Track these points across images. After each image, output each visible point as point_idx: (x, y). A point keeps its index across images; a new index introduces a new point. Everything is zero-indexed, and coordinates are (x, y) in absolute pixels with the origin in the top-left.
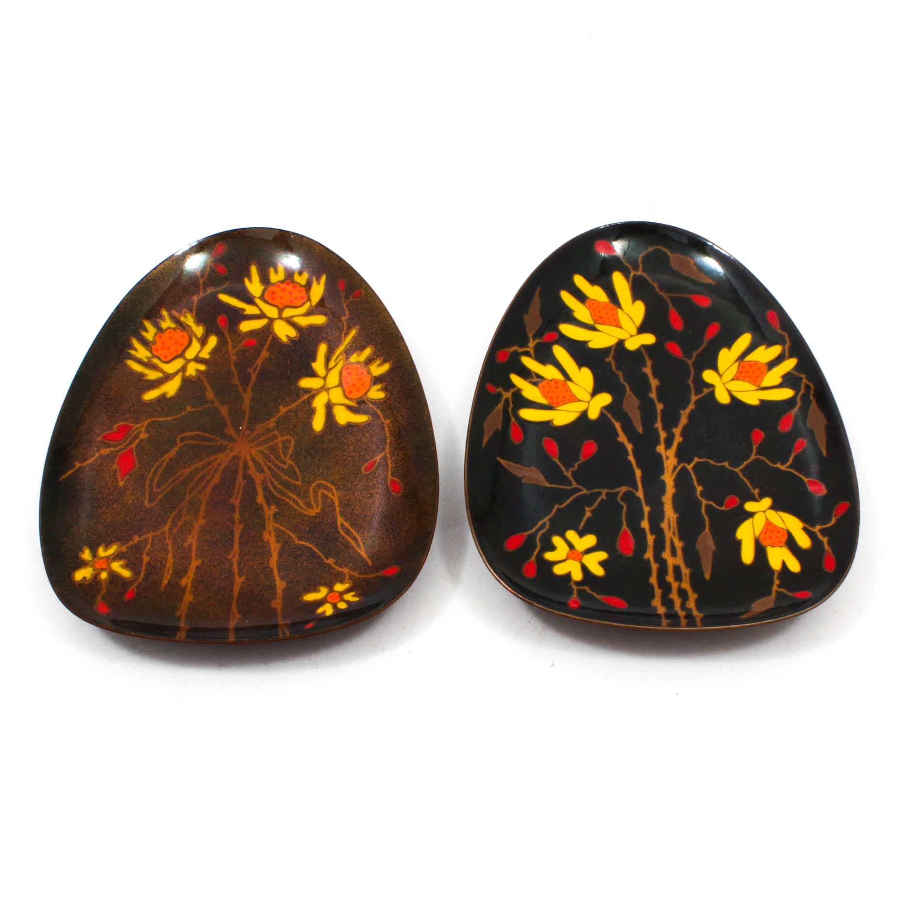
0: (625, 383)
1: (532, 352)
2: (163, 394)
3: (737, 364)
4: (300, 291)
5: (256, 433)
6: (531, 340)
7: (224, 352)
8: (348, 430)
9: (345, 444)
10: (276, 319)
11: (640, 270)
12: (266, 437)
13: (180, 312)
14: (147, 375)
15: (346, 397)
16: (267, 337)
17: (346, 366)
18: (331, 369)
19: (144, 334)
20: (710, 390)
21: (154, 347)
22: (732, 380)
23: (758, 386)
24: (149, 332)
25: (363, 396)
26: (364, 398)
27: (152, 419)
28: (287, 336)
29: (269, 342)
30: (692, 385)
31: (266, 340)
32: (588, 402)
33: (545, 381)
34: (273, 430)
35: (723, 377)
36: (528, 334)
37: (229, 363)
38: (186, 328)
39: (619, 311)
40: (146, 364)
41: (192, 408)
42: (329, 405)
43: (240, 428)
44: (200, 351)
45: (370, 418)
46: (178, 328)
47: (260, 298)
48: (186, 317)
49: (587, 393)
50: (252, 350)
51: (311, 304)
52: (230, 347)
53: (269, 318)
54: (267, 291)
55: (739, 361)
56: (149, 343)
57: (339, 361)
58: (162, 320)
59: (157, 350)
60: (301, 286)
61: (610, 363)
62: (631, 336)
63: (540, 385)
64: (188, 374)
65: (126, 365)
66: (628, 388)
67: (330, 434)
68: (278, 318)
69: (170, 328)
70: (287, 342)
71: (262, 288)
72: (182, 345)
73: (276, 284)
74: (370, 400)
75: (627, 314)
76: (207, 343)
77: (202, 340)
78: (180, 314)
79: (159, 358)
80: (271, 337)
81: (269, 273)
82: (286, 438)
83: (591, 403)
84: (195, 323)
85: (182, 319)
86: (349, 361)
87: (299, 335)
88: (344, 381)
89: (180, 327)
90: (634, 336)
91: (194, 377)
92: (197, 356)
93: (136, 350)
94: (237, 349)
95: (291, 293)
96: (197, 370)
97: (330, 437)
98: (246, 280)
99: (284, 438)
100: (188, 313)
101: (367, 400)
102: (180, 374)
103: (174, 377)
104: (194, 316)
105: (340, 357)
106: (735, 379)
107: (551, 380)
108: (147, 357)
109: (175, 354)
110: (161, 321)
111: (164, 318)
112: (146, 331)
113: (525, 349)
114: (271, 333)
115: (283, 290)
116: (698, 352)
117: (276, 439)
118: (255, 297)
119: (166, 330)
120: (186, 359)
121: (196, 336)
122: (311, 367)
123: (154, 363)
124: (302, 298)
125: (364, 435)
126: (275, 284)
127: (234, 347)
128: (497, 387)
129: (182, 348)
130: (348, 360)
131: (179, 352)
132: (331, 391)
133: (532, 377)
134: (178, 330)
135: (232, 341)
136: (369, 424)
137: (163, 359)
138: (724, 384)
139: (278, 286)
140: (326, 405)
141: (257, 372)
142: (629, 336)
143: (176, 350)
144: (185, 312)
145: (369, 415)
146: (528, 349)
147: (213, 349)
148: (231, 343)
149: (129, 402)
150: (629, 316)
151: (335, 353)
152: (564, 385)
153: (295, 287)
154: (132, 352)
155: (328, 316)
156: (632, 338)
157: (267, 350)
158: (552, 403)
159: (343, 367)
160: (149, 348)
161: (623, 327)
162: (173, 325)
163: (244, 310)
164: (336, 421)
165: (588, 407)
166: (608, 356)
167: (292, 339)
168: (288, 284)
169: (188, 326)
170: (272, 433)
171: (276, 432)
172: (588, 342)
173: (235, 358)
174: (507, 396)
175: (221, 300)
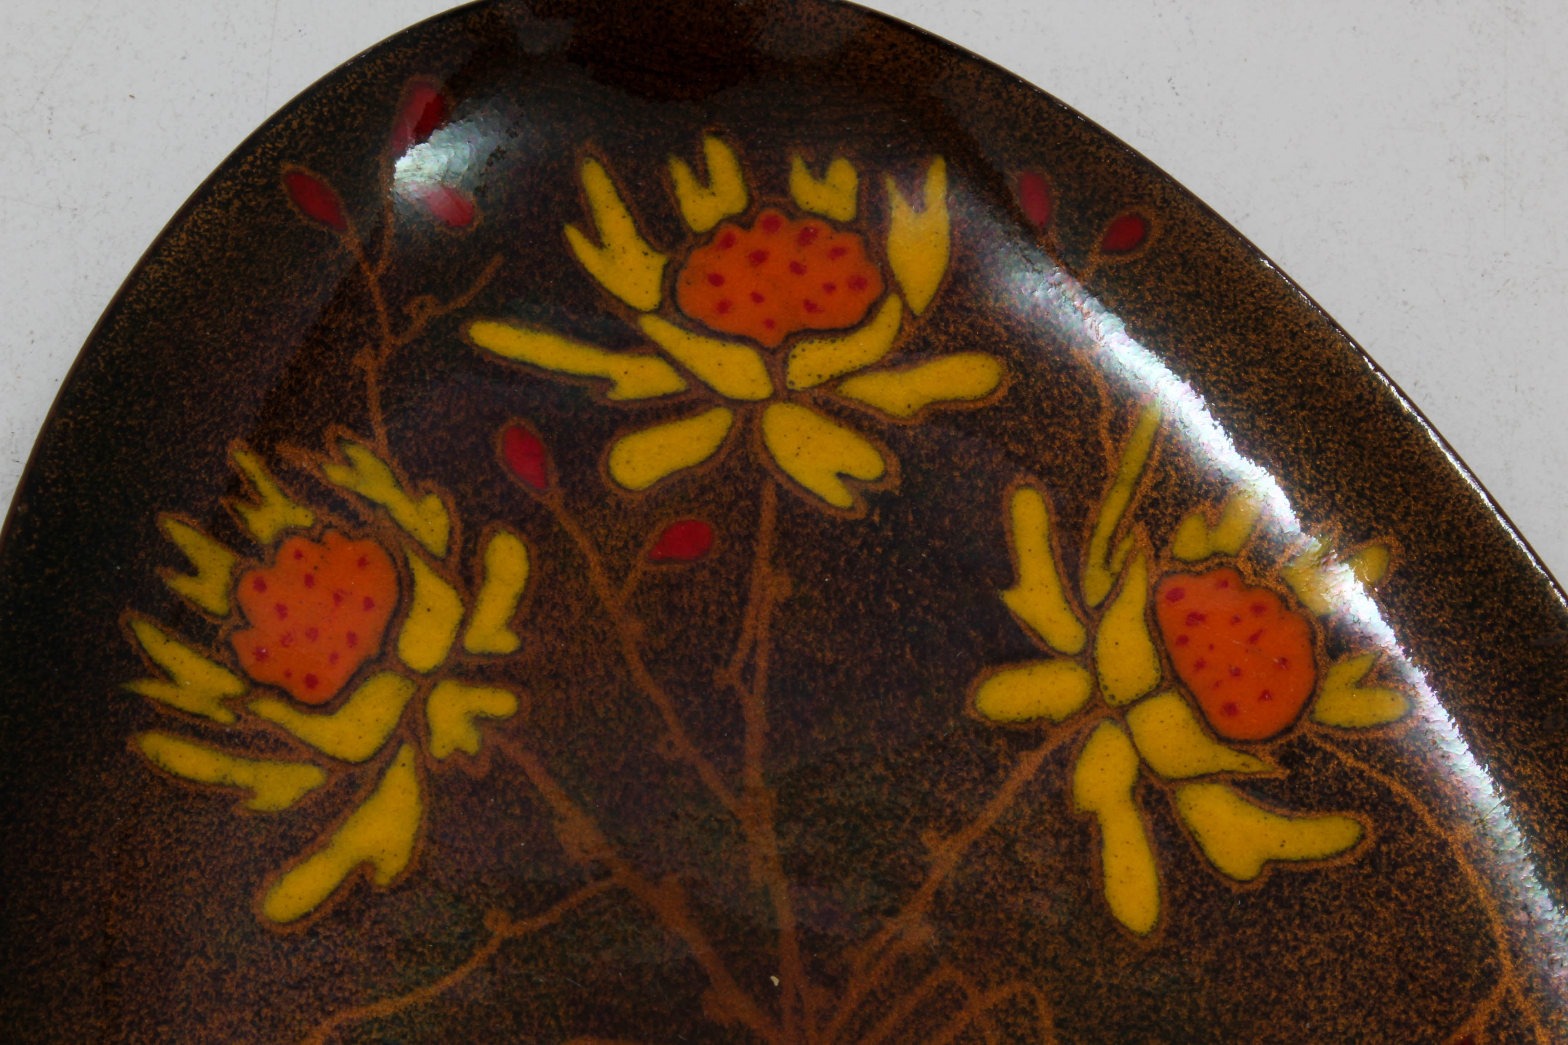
2: (350, 873)
4: (837, 252)
5: (854, 993)
7: (576, 607)
8: (1282, 903)
9: (1290, 974)
10: (765, 403)
12: (910, 1003)
13: (315, 441)
14: (250, 792)
15: (1222, 739)
16: (755, 496)
17: (1169, 585)
18: (1102, 607)
19: (183, 586)
21: (244, 643)
24: (200, 575)
25: (1298, 718)
26: (1305, 728)
27: (342, 1016)
28: (842, 476)
29: (768, 517)
31: (754, 515)
34: (932, 963)
37: (621, 659)
38: (365, 514)
40: (230, 736)
41: (515, 916)
42: (1150, 788)
43: (776, 981)
44: (464, 623)
45: (1370, 824)
46: (330, 526)
47: (659, 311)
48: (349, 462)
50: (703, 575)
51: (906, 308)
52: (597, 576)
53: (733, 403)
54: (683, 275)
56: (215, 628)
57: (1126, 564)
58: (246, 498)
59: (261, 656)
60: (836, 225)
64: (440, 747)
65: (138, 761)
67: (1206, 937)
68: (774, 397)
69: (289, 532)
70: (852, 509)
71: (658, 261)
72: (369, 604)
73: (718, 238)
74: (1339, 735)
76: (484, 574)
77: (454, 560)
78: (318, 456)
79: (284, 695)
80: (769, 496)
81: (673, 186)
82: (1005, 992)
84: (398, 483)
85: (337, 475)
86: (1173, 558)
87: (895, 466)
88: (1184, 659)
89: (334, 519)
91: (473, 759)
92: (457, 647)
93: (167, 676)
94: (633, 578)
95: (797, 268)
96: (480, 721)
97: (1208, 957)
98: (574, 236)
99: (997, 995)
100: (352, 443)
101: (1325, 737)
102: (406, 754)
103: (381, 774)
104: (384, 450)
105: (1126, 545)
108: (226, 700)
109: (349, 660)
110: (241, 507)
111: (252, 483)
112: (189, 569)
114: (764, 474)
115: (759, 258)
117: (958, 1006)
118: (635, 313)
119: (277, 544)
120: (408, 673)
121: (422, 549)
122: (1005, 612)
123: (269, 721)
124: (858, 284)
125: (1369, 915)
126: (711, 234)
127: (617, 577)
129: (376, 620)
130: (1165, 553)
131: (369, 644)
132: (1134, 718)
134: (331, 536)
135: (599, 547)
136: (1372, 858)
137: (300, 691)
139: (728, 242)
140: (1133, 790)
141: (761, 682)
143: (352, 638)
144: (339, 440)
145: (1360, 809)
147: (521, 598)
148: (594, 559)
149: (202, 953)
151: (1093, 528)
153: (806, 237)
154: (151, 689)
155: (1008, 353)
157: (773, 561)
159: (1153, 590)
160: (225, 654)
162: (302, 517)
163: (606, 382)
164: (1211, 865)
167: (872, 488)
168: (772, 225)
169: (373, 505)
170: (932, 981)
171: (946, 972)
173: (634, 628)
175: (486, 351)
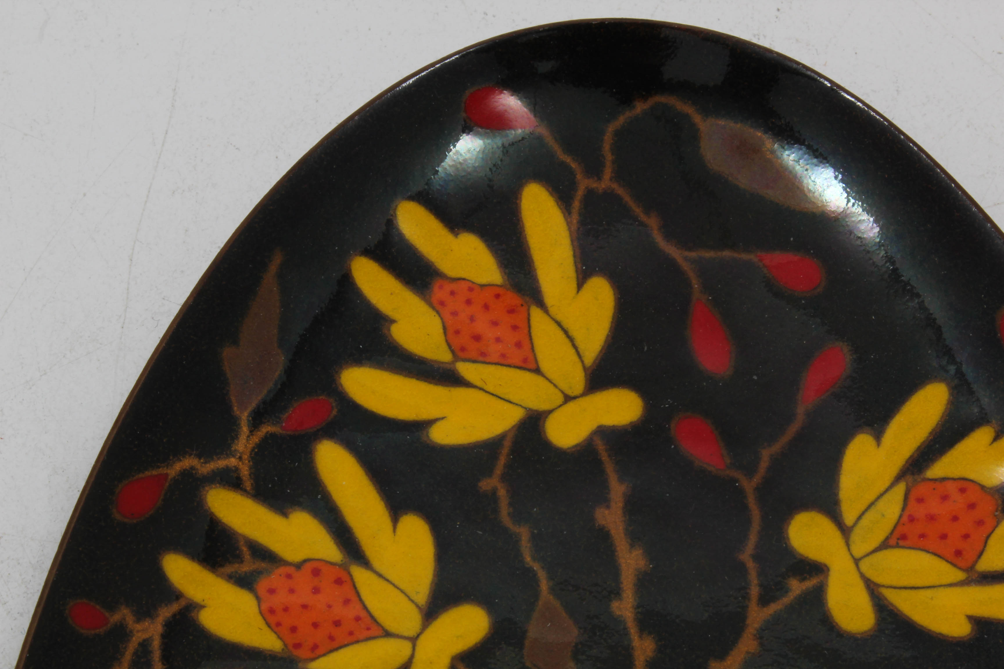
0: (536, 567)
1: (245, 471)
3: (901, 488)
6: (245, 429)
11: (608, 173)
20: (810, 583)
22: (885, 545)
23: (970, 569)
30: (751, 565)
32: (414, 640)
33: (282, 570)
35: (855, 536)
36: (236, 410)
39: (536, 314)
49: (413, 607)
55: (910, 478)
61: (493, 496)
62: (568, 399)
63: (262, 585)
66: (544, 585)
75: (559, 324)
83: (422, 642)
90: (575, 398)
106: (893, 542)
107: (299, 566)
113: (222, 463)
116: (776, 448)
128: (112, 607)
133: (238, 558)
138: (857, 561)
142: (560, 399)
146: (233, 462)
150: (566, 332)
152: (339, 582)
156: (571, 405)
158: (297, 646)
161: (544, 366)
165: (412, 656)
166: (488, 472)
172: (430, 423)
174: (145, 636)
